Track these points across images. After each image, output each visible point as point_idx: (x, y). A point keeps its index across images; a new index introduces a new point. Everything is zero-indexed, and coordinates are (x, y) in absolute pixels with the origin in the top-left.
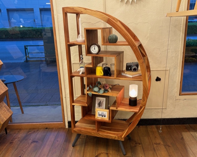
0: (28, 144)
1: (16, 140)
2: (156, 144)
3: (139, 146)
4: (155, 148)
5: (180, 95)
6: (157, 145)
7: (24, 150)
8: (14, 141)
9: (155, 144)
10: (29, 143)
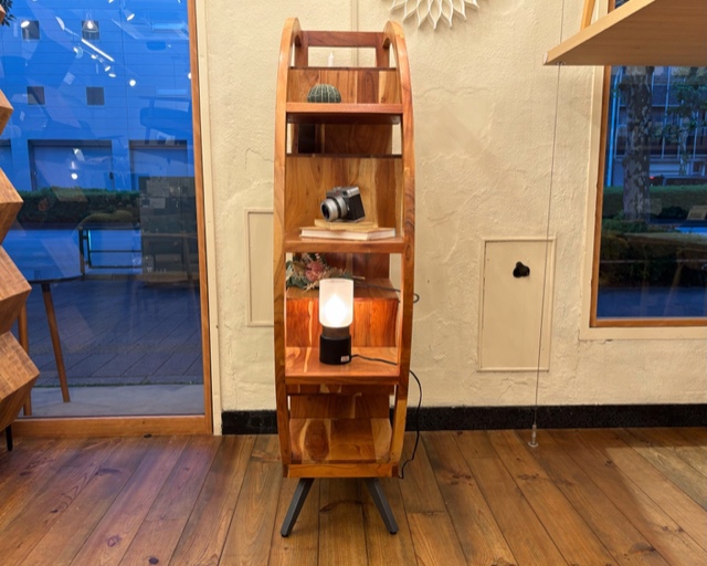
0: (83, 479)
1: (43, 466)
2: (526, 477)
3: (468, 482)
4: (523, 490)
5: (591, 326)
6: (529, 481)
7: (70, 494)
8: (36, 470)
9: (519, 477)
10: (89, 475)
